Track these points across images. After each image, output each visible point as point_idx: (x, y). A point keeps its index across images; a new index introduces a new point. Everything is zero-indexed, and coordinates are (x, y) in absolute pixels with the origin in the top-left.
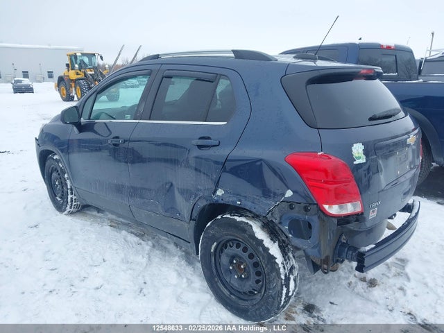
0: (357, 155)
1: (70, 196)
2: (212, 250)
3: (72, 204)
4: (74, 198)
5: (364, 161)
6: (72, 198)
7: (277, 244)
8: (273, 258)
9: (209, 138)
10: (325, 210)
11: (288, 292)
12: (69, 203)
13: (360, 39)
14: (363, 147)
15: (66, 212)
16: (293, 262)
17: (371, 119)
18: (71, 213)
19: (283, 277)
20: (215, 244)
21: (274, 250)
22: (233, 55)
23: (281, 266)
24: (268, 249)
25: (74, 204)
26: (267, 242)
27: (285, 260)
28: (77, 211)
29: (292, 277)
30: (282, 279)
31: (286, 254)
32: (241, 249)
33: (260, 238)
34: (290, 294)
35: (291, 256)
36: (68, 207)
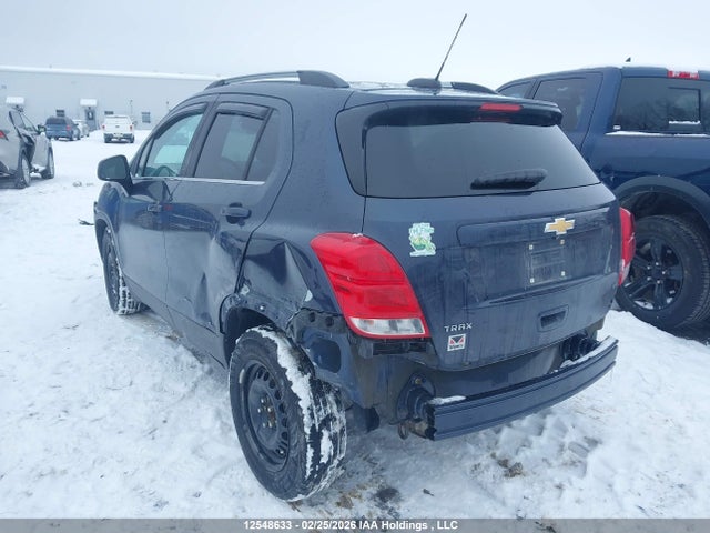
0: (417, 242)
1: (121, 289)
2: (240, 381)
3: (125, 300)
4: (128, 292)
5: (433, 253)
6: (124, 292)
7: (307, 377)
8: (296, 398)
9: (240, 205)
10: (353, 326)
11: (317, 456)
12: (121, 299)
13: (629, 60)
14: (432, 230)
15: (119, 312)
16: (333, 409)
17: (475, 186)
18: (127, 314)
19: (307, 430)
20: (243, 371)
21: (300, 386)
22: (297, 79)
23: (305, 412)
24: (290, 383)
25: (128, 300)
26: (292, 373)
27: (317, 404)
28: (136, 313)
29: (326, 433)
30: (305, 434)
31: (322, 395)
32: (268, 382)
33: (283, 366)
34: (324, 460)
35: (330, 398)
36: (120, 305)
